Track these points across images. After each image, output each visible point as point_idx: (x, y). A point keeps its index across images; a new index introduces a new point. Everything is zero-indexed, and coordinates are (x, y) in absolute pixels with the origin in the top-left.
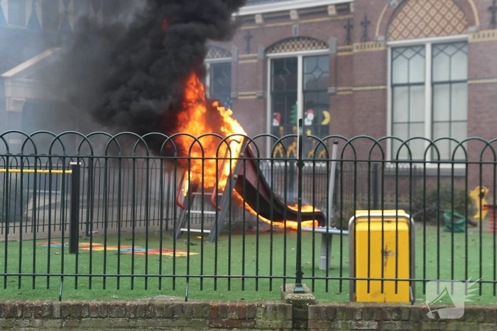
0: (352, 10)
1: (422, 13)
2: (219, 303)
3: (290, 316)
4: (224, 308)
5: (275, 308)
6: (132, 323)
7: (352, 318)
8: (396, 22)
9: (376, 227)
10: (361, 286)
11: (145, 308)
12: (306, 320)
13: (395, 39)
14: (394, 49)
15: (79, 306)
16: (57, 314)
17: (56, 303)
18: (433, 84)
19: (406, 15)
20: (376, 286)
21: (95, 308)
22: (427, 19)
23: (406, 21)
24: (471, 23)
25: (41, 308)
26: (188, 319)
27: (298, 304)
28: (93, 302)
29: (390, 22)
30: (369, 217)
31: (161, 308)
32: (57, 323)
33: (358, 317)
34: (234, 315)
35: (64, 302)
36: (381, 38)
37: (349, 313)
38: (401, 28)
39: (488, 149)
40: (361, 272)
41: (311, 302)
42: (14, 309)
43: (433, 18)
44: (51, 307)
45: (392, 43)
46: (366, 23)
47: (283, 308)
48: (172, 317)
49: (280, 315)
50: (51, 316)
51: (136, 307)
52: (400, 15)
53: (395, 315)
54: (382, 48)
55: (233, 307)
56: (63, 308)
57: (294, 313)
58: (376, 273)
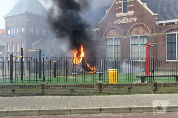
0: (99, 32)
1: (112, 33)
2: (88, 84)
3: (99, 86)
4: (89, 85)
5: (97, 85)
6: (74, 87)
7: (109, 86)
8: (107, 34)
9: (112, 71)
10: (110, 81)
11: (76, 85)
12: (102, 86)
13: (107, 37)
14: (107, 39)
15: (65, 85)
16: (62, 86)
17: (61, 84)
18: (114, 46)
19: (109, 33)
20: (112, 81)
21: (68, 85)
22: (113, 34)
23: (109, 34)
24: (121, 35)
25: (59, 85)
26: (83, 87)
27: (100, 84)
28: (67, 84)
29: (106, 34)
30: (111, 70)
31: (78, 85)
32: (62, 88)
33: (110, 86)
34: (90, 86)
35: (63, 84)
36: (105, 37)
37: (109, 85)
38: (108, 35)
39: (129, 59)
40: (110, 79)
41: (102, 84)
42: (55, 86)
43: (114, 34)
44: (61, 85)
45: (106, 38)
46: (102, 34)
47: (98, 85)
48: (80, 87)
49: (98, 86)
50: (61, 87)
51: (74, 85)
52: (108, 33)
53: (116, 85)
54: (105, 39)
55: (90, 85)
56: (63, 85)
57: (100, 85)
58: (112, 79)
